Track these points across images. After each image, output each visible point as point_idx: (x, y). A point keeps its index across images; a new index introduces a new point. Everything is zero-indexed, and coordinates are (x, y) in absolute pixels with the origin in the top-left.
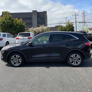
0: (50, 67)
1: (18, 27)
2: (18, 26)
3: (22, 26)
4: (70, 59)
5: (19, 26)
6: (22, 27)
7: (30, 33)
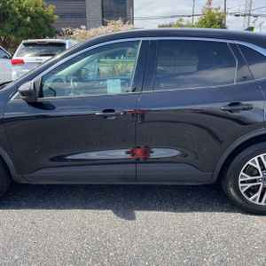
0: (138, 213)
1: (28, 19)
2: (25, 17)
3: (42, 15)
4: (243, 176)
5: (32, 18)
6: (41, 21)
7: (67, 42)
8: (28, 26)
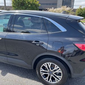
8: (30, 7)
